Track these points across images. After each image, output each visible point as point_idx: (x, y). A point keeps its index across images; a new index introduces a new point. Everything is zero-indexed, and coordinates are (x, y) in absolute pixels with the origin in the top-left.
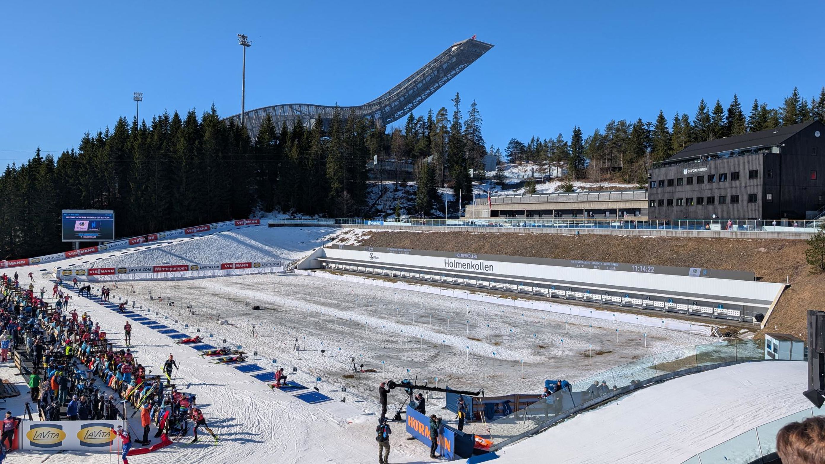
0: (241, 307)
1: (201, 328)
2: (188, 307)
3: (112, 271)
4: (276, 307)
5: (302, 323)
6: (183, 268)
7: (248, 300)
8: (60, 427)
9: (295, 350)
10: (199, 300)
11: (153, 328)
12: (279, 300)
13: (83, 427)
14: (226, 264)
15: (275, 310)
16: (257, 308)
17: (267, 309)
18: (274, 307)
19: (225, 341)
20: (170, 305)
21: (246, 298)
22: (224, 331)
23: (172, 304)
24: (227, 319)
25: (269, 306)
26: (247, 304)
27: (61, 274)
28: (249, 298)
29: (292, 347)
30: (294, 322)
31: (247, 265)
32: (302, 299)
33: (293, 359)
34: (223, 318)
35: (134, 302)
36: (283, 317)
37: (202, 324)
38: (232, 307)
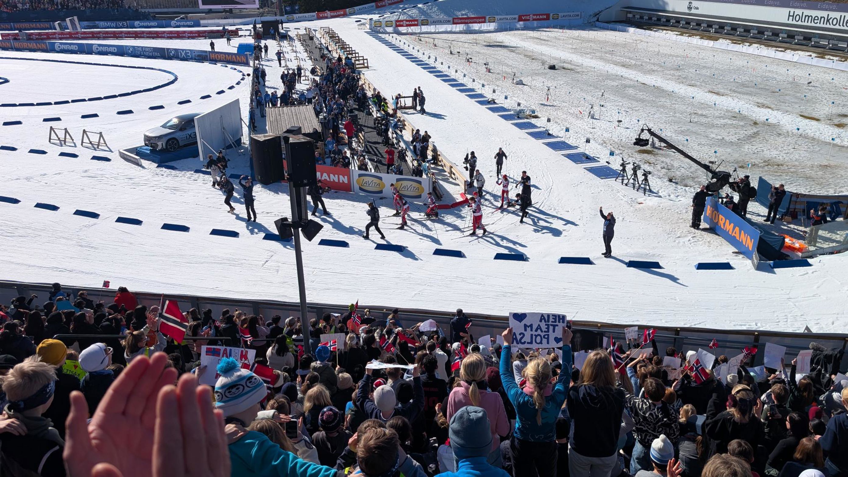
0: (536, 66)
1: (496, 88)
2: (485, 64)
3: (416, 23)
4: (573, 67)
5: (599, 86)
6: (481, 20)
7: (544, 57)
8: (380, 178)
9: (590, 117)
10: (495, 56)
11: (452, 86)
12: (576, 58)
13: (398, 180)
14: (524, 16)
15: (572, 70)
16: (552, 68)
17: (564, 68)
18: (569, 66)
19: (519, 105)
20: (468, 61)
21: (542, 54)
22: (519, 92)
23: (470, 60)
24: (522, 79)
25: (566, 65)
26: (543, 63)
27: (373, 26)
28: (544, 55)
29: (587, 114)
30: (591, 85)
31: (545, 17)
32: (601, 58)
33: (587, 128)
34: (518, 77)
35: (436, 58)
36: (580, 79)
37: (497, 83)
38: (528, 65)
